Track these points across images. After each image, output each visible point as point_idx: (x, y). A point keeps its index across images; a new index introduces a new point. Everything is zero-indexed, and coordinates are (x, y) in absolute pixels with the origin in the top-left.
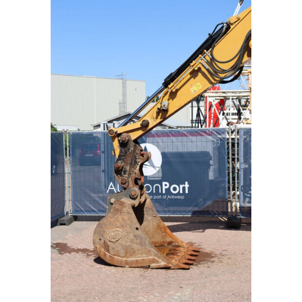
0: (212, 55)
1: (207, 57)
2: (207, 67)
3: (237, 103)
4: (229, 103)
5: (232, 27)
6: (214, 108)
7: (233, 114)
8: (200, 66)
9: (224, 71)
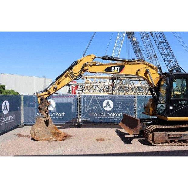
0: (72, 71)
1: (70, 72)
2: (70, 75)
3: (82, 87)
4: (79, 87)
5: (78, 63)
6: (74, 88)
7: (80, 91)
8: (68, 74)
9: (76, 76)
